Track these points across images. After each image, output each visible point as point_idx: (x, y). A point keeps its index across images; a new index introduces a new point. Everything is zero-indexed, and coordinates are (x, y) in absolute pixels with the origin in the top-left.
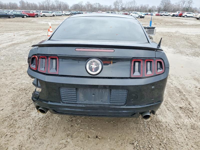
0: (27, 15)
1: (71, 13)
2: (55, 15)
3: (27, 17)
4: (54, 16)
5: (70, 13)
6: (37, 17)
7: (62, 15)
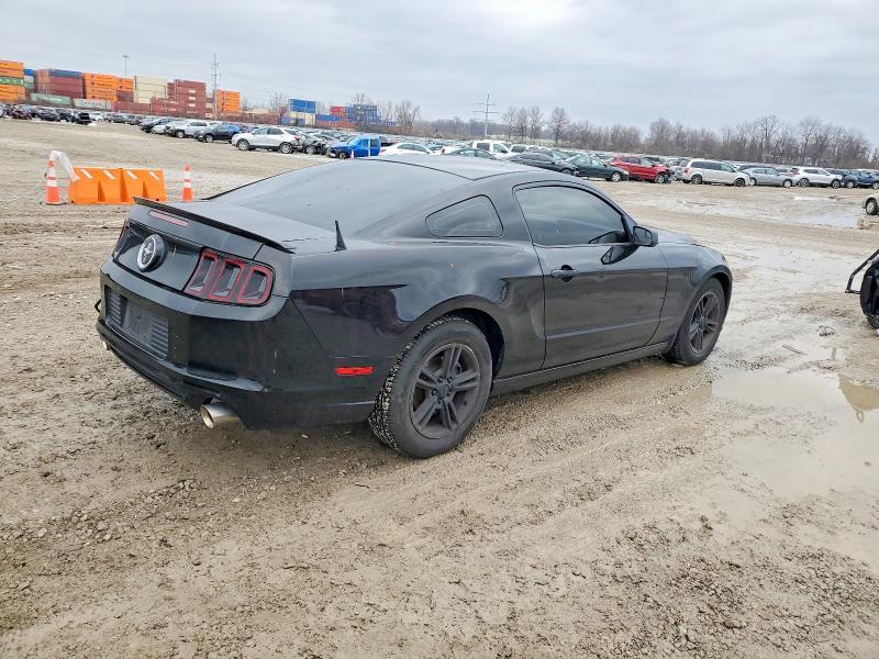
0: (626, 173)
1: (840, 177)
2: (748, 181)
3: (623, 178)
4: (740, 182)
5: (833, 177)
6: (666, 181)
7: (787, 184)
